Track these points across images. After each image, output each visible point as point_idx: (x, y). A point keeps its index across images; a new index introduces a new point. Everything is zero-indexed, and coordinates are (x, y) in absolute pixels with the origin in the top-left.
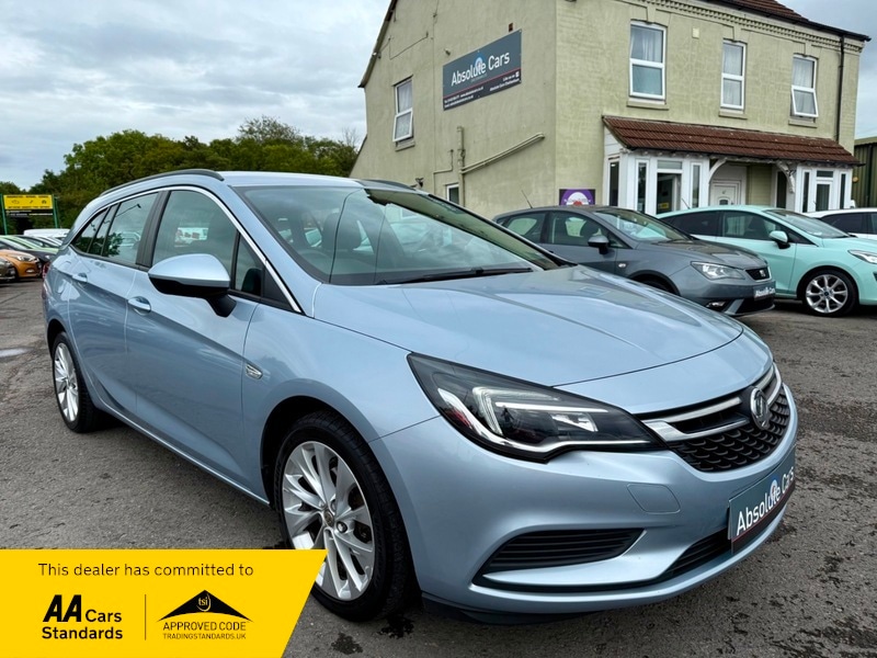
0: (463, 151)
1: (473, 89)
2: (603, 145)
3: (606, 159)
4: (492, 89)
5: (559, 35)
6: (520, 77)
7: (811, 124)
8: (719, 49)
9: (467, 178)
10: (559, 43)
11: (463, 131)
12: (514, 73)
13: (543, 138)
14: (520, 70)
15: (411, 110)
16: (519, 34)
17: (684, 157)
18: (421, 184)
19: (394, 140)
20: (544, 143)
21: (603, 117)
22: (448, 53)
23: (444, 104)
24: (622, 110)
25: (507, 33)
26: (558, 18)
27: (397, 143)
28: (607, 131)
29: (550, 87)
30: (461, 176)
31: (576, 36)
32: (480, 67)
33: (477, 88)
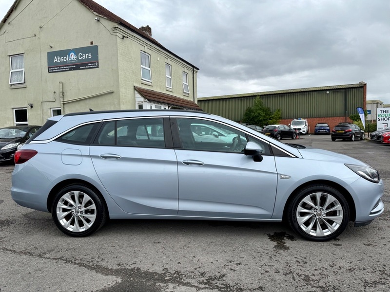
0: (63, 93)
1: (69, 66)
2: (135, 98)
3: (137, 103)
4: (81, 68)
5: (118, 52)
6: (98, 65)
7: (187, 95)
8: (165, 66)
9: (65, 106)
10: (119, 55)
11: (62, 84)
12: (95, 63)
13: (113, 92)
14: (98, 62)
15: (23, 69)
16: (96, 47)
17: (161, 104)
18: (32, 107)
19: (10, 83)
20: (113, 94)
21: (134, 87)
22: (51, 47)
23: (49, 70)
24: (140, 85)
25: (90, 45)
26: (118, 44)
27: (11, 85)
28: (136, 92)
29: (116, 71)
30: (62, 104)
31: (124, 53)
32: (73, 57)
33: (72, 65)
